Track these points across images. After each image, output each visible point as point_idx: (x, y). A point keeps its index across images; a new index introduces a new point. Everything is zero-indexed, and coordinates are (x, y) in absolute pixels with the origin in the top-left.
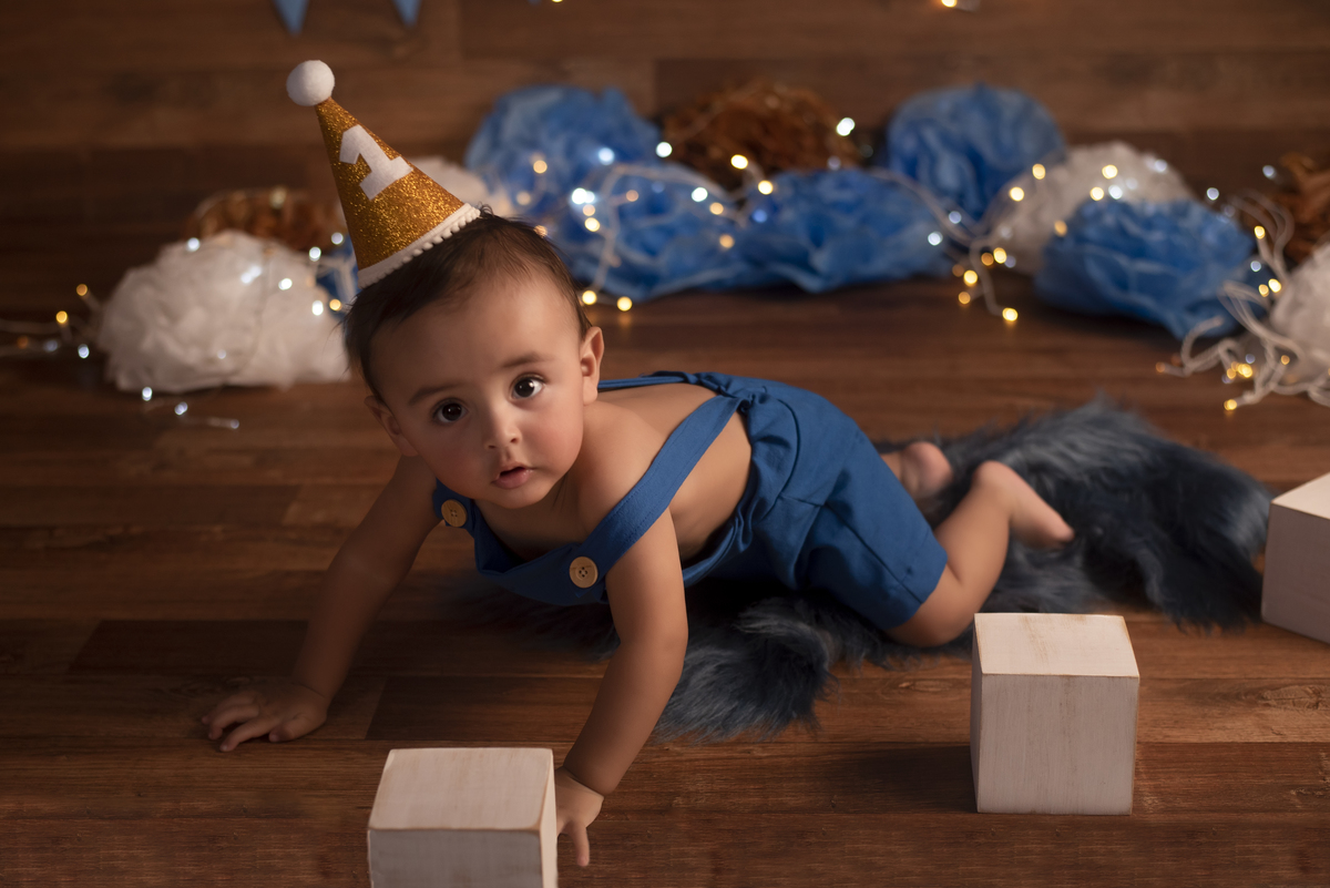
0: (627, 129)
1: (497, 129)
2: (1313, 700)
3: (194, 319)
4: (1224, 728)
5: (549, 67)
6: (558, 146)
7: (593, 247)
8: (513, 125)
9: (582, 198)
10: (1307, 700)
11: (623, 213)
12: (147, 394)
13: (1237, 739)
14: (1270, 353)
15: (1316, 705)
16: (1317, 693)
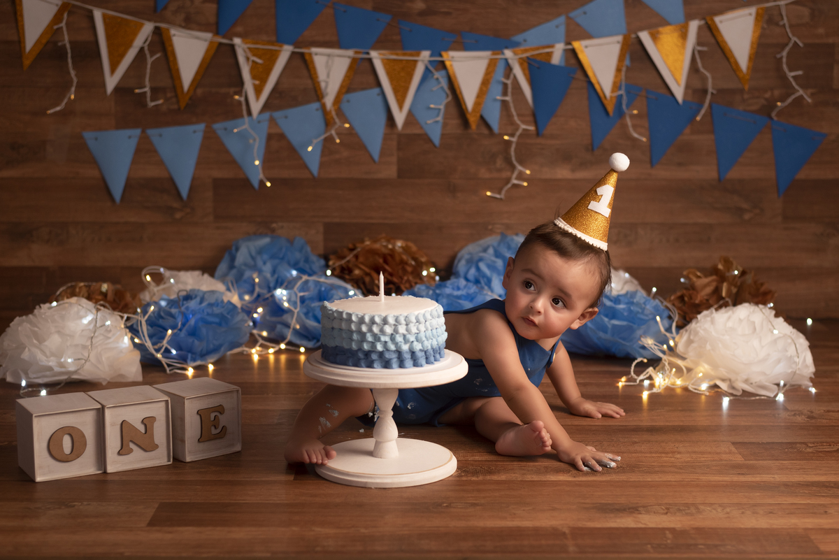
0: (307, 260)
1: (233, 259)
2: (666, 511)
3: (54, 341)
4: (616, 522)
5: (265, 226)
6: (267, 269)
7: (286, 317)
8: (242, 256)
9: (281, 293)
10: (662, 511)
11: (303, 300)
12: (24, 383)
13: (622, 526)
14: (667, 367)
15: (667, 513)
16: (668, 509)
